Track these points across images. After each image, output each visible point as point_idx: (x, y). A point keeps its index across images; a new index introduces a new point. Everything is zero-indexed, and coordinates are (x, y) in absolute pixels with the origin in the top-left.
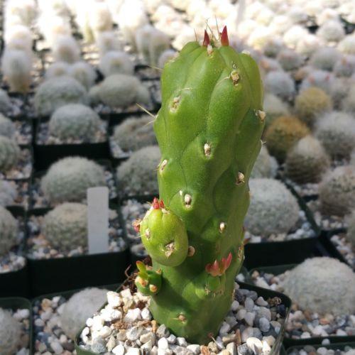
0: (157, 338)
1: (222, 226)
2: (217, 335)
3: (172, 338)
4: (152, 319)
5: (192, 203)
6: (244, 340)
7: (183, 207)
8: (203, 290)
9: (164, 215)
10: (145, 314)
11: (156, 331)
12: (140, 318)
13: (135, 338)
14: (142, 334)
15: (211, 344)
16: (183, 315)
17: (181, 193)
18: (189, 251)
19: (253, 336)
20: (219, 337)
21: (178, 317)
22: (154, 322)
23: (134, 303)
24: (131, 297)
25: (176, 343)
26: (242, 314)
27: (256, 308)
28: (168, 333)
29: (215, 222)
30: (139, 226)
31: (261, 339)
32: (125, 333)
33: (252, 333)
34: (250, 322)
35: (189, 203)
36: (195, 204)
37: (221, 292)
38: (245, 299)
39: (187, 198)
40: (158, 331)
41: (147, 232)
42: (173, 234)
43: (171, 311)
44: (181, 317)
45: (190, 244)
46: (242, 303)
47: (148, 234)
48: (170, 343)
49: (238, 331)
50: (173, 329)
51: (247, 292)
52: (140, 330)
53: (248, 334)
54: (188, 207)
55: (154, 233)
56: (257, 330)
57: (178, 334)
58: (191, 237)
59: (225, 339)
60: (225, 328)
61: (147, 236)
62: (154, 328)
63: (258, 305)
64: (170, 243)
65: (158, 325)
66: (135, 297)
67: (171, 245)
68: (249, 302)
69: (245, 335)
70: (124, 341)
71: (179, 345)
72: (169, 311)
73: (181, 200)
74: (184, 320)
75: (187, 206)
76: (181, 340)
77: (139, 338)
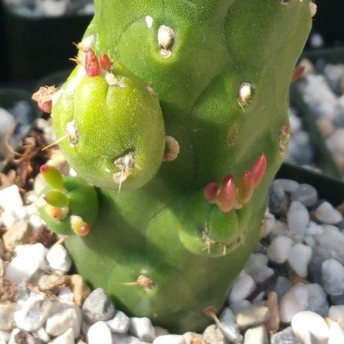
0: (86, 321)
1: (245, 91)
2: (225, 306)
3: (120, 322)
4: (72, 271)
5: (177, 47)
6: (287, 319)
7: (155, 55)
8: (197, 239)
9: (110, 91)
10: (57, 257)
11: (83, 301)
12: (44, 267)
13: (36, 326)
14: (51, 314)
15: (210, 330)
16: (147, 275)
17: (149, 21)
18: (168, 150)
19: (308, 309)
20: (228, 313)
21: (135, 278)
22: (77, 280)
23: (30, 228)
24: (22, 211)
25: (130, 332)
26: (283, 248)
27: (315, 229)
28: (111, 309)
29: (229, 85)
30: (50, 103)
31: (325, 315)
32: (11, 311)
33: (304, 302)
34: (300, 268)
35: (170, 47)
36: (183, 49)
37: (239, 240)
38: (289, 205)
39: (164, 35)
40: (88, 304)
41: (71, 129)
42: (132, 132)
43: (120, 262)
44: (142, 280)
45: (168, 132)
46: (281, 216)
47: (73, 134)
48: (115, 334)
49: (273, 296)
50: (123, 300)
51: (292, 185)
52: (47, 306)
53: (297, 303)
54: (166, 56)
55: (87, 134)
56: (315, 288)
57: (135, 311)
58: (171, 117)
59: (242, 320)
60: (243, 287)
61: (71, 140)
62: (77, 294)
63: (319, 223)
64: (123, 155)
65: (89, 286)
66: (31, 209)
67: (127, 159)
68: (299, 214)
69: (288, 306)
70: (10, 331)
71: (135, 335)
72: (114, 262)
73: (150, 39)
74: (150, 286)
75: (163, 52)
76: (142, 325)
77: (44, 325)
